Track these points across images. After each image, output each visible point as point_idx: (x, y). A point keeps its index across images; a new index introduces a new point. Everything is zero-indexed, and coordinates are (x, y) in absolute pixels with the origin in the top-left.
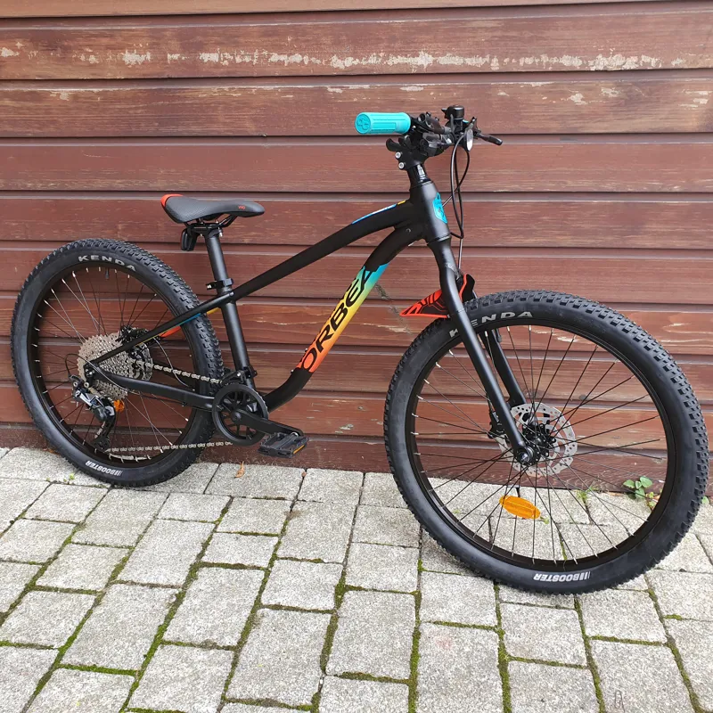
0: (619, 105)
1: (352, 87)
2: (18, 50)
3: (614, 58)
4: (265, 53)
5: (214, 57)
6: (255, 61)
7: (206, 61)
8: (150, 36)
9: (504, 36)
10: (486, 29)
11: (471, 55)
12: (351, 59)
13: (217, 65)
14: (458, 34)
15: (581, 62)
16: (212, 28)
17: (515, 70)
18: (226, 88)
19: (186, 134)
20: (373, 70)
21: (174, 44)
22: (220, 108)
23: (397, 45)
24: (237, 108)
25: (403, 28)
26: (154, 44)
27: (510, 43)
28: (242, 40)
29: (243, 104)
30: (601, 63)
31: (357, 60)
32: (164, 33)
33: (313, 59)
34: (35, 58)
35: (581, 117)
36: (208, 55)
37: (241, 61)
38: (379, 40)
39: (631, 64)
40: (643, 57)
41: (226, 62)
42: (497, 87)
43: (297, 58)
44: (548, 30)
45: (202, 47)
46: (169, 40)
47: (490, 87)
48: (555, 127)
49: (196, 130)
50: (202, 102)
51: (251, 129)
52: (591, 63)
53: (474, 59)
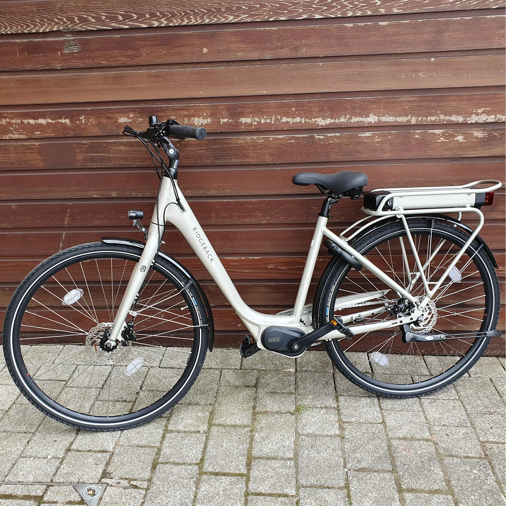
0: (484, 142)
1: (329, 135)
2: (131, 119)
3: (481, 116)
4: (279, 117)
5: (249, 120)
6: (273, 122)
7: (243, 122)
8: (210, 109)
9: (419, 105)
10: (409, 101)
11: (399, 116)
12: (329, 119)
13: (251, 125)
14: (392, 104)
15: (463, 118)
16: (248, 104)
17: (425, 123)
18: (255, 137)
19: (230, 164)
20: (342, 125)
21: (225, 113)
22: (251, 149)
23: (357, 111)
24: (261, 149)
25: (360, 102)
26: (213, 113)
27: (422, 109)
28: (265, 110)
29: (265, 146)
30: (473, 119)
31: (333, 120)
32: (219, 107)
33: (307, 120)
34: (140, 123)
35: (462, 148)
36: (245, 119)
37: (264, 122)
38: (346, 109)
39: (491, 119)
40: (498, 115)
41: (255, 122)
42: (414, 134)
43: (298, 120)
44: (445, 101)
45: (242, 115)
46: (222, 111)
47: (410, 133)
48: (448, 154)
49: (236, 161)
50: (240, 145)
51: (269, 160)
52: (468, 119)
53: (401, 118)
